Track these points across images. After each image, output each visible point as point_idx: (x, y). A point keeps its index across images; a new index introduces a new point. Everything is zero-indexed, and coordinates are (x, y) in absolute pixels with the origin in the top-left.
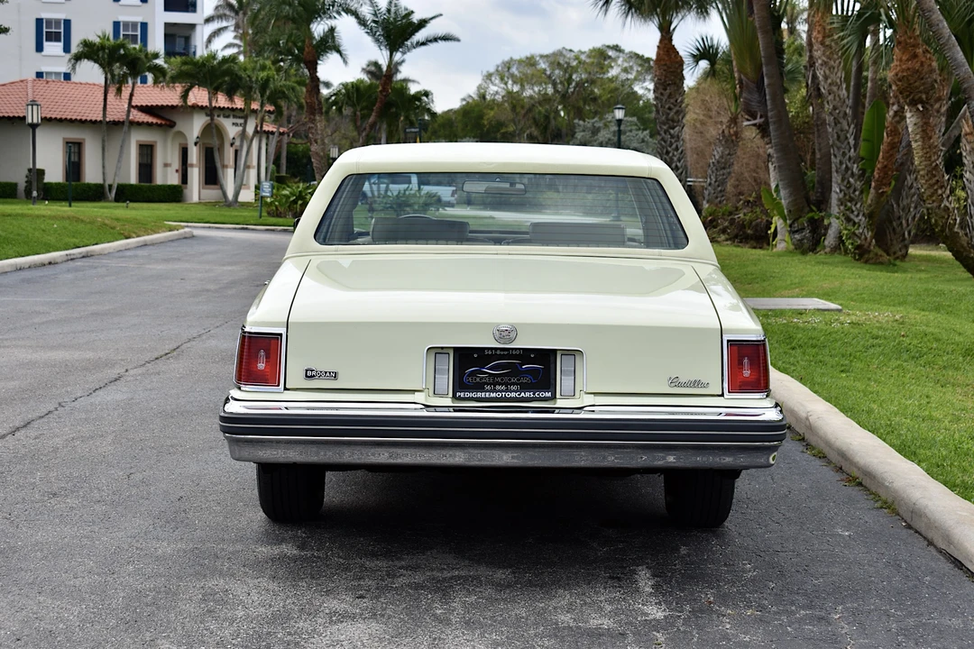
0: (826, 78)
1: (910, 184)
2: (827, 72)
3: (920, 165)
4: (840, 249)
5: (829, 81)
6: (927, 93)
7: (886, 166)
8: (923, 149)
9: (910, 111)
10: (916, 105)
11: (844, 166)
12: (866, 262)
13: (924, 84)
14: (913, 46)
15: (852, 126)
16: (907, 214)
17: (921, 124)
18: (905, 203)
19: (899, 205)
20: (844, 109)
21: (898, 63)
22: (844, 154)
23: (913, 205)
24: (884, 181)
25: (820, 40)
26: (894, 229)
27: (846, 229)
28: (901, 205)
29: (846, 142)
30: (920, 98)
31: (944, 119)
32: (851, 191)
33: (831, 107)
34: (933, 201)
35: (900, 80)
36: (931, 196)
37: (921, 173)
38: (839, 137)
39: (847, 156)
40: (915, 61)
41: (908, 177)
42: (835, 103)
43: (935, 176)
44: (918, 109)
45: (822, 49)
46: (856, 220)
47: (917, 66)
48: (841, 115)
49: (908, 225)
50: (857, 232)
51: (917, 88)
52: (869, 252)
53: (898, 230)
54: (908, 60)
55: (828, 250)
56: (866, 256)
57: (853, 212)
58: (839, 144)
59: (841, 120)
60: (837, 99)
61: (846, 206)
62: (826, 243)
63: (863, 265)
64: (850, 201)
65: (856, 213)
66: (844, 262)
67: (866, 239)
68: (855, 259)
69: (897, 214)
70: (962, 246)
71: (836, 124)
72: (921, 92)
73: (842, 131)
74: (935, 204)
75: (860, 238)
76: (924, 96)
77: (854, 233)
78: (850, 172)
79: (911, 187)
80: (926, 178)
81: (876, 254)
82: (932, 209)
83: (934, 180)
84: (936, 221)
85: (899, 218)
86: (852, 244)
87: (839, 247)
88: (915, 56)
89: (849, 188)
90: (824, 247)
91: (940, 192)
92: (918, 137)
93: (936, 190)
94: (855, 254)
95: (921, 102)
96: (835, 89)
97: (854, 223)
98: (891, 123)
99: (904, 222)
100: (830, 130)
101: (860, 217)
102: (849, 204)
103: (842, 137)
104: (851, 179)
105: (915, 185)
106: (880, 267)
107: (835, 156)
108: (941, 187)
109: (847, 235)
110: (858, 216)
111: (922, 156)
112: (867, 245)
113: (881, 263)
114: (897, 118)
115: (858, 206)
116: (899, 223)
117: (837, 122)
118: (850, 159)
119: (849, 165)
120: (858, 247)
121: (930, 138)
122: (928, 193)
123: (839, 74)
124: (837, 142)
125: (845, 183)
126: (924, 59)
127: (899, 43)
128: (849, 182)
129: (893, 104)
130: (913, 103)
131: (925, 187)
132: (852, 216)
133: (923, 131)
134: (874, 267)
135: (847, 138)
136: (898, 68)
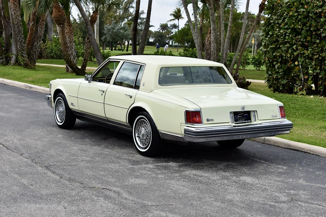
0: (15, 14)
1: (35, 45)
2: (15, 12)
3: (61, 42)
5: (16, 15)
6: (63, 22)
7: (30, 40)
8: (62, 37)
9: (59, 27)
10: (60, 25)
11: (21, 40)
12: (28, 68)
13: (63, 19)
14: (59, 8)
15: (23, 28)
16: (35, 54)
17: (62, 30)
18: (34, 50)
19: (32, 51)
20: (20, 23)
21: (55, 13)
22: (21, 37)
23: (37, 51)
24: (29, 44)
25: (13, 2)
26: (31, 58)
27: (21, 59)
28: (33, 51)
29: (21, 33)
30: (62, 23)
31: (44, 26)
32: (23, 47)
33: (16, 22)
34: (65, 52)
35: (56, 18)
36: (65, 51)
37: (62, 44)
38: (19, 31)
39: (22, 37)
40: (60, 12)
41: (35, 43)
42: (18, 21)
43: (66, 45)
44: (61, 26)
45: (14, 5)
46: (24, 56)
47: (61, 14)
48: (20, 25)
49: (36, 57)
51: (61, 20)
52: (28, 65)
53: (33, 58)
54: (58, 12)
55: (12, 64)
57: (23, 53)
58: (19, 33)
59: (20, 27)
60: (18, 20)
62: (11, 62)
63: (27, 69)
64: (22, 50)
65: (24, 54)
66: (21, 68)
67: (27, 61)
68: (24, 67)
69: (32, 54)
70: (73, 64)
71: (18, 28)
72: (62, 21)
73: (20, 30)
74: (66, 53)
75: (25, 61)
77: (24, 60)
78: (22, 42)
79: (36, 46)
80: (63, 45)
81: (30, 66)
82: (65, 54)
83: (65, 46)
84: (66, 58)
86: (23, 63)
87: (17, 63)
88: (60, 11)
89: (22, 46)
90: (11, 64)
91: (67, 49)
92: (61, 34)
93: (66, 49)
94: (24, 66)
95: (62, 24)
96: (18, 17)
97: (24, 57)
98: (31, 27)
99: (34, 56)
100: (16, 29)
102: (22, 51)
103: (20, 32)
104: (23, 44)
105: (37, 45)
106: (31, 69)
107: (18, 37)
108: (67, 48)
109: (22, 60)
110: (25, 55)
111: (62, 39)
112: (27, 63)
113: (32, 68)
114: (33, 26)
115: (25, 52)
117: (18, 27)
118: (22, 38)
120: (25, 64)
121: (64, 34)
122: (64, 50)
123: (19, 13)
124: (18, 33)
125: (21, 45)
126: (62, 12)
127: (55, 7)
128: (22, 45)
129: (32, 22)
130: (59, 24)
131: (63, 48)
132: (23, 55)
133: (62, 32)
134: (30, 69)
135: (21, 32)
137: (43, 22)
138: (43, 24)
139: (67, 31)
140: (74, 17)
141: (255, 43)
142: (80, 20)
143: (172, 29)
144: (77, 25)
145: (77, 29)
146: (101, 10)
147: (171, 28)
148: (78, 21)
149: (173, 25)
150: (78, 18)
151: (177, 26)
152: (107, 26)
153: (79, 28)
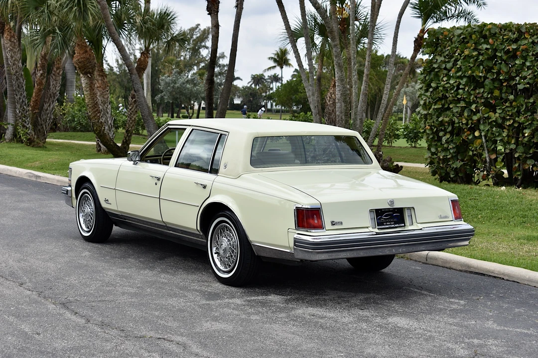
0: (12, 57)
2: (13, 54)
3: (88, 102)
4: (14, 140)
5: (14, 59)
6: (92, 69)
8: (90, 95)
9: (84, 77)
10: (87, 74)
11: (21, 100)
12: (33, 147)
13: (91, 65)
14: (85, 47)
15: (25, 81)
16: (46, 123)
17: (89, 83)
18: (44, 117)
19: (41, 119)
20: (21, 72)
21: (78, 54)
22: (21, 94)
23: (48, 118)
24: (36, 107)
25: (8, 38)
26: (39, 130)
27: (22, 131)
28: (42, 119)
29: (22, 89)
30: (89, 71)
31: (61, 78)
32: (25, 112)
33: (15, 71)
34: (96, 119)
35: (80, 63)
36: (94, 117)
37: (89, 106)
38: (19, 86)
39: (23, 96)
40: (87, 54)
42: (16, 69)
43: (96, 107)
44: (88, 76)
45: (10, 43)
46: (28, 126)
47: (88, 56)
48: (20, 75)
49: (46, 128)
50: (28, 132)
51: (88, 66)
52: (34, 141)
53: (41, 130)
54: (83, 53)
55: (8, 141)
56: (33, 144)
57: (26, 122)
59: (19, 78)
60: (18, 67)
61: (22, 119)
62: (6, 137)
63: (32, 148)
64: (24, 117)
65: (27, 123)
66: (22, 147)
67: (32, 135)
68: (27, 145)
69: (40, 123)
70: (108, 140)
71: (17, 80)
73: (20, 83)
74: (96, 121)
75: (30, 135)
76: (91, 70)
77: (27, 133)
78: (24, 103)
79: (47, 110)
80: (92, 108)
81: (38, 143)
82: (95, 123)
83: (96, 109)
84: (96, 128)
85: (42, 125)
86: (26, 138)
87: (16, 138)
88: (86, 51)
89: (23, 111)
90: (5, 140)
91: (98, 115)
92: (88, 89)
94: (27, 143)
95: (90, 73)
96: (16, 62)
97: (27, 128)
98: (39, 79)
99: (44, 126)
100: (14, 83)
101: (29, 125)
102: (24, 119)
103: (20, 86)
105: (49, 109)
106: (40, 149)
107: (17, 95)
108: (99, 113)
109: (23, 134)
110: (28, 124)
111: (90, 98)
112: (33, 138)
113: (40, 147)
114: (42, 77)
115: (28, 119)
116: (42, 127)
117: (18, 79)
119: (24, 100)
120: (29, 139)
121: (93, 90)
122: (93, 115)
123: (18, 55)
124: (18, 88)
125: (22, 108)
126: (90, 53)
127: (78, 45)
128: (24, 108)
129: (40, 70)
130: (85, 74)
131: (91, 112)
132: (26, 125)
133: (90, 86)
134: (37, 149)
135: (22, 86)
136: (79, 57)
137: (58, 71)
138: (59, 74)
139: (98, 85)
140: (111, 64)
141: (408, 105)
142: (119, 69)
143: (272, 82)
144: (114, 77)
145: (115, 83)
146: (154, 52)
147: (269, 80)
148: (116, 70)
149: (273, 76)
150: (117, 66)
151: (279, 78)
152: (164, 78)
153: (119, 82)
